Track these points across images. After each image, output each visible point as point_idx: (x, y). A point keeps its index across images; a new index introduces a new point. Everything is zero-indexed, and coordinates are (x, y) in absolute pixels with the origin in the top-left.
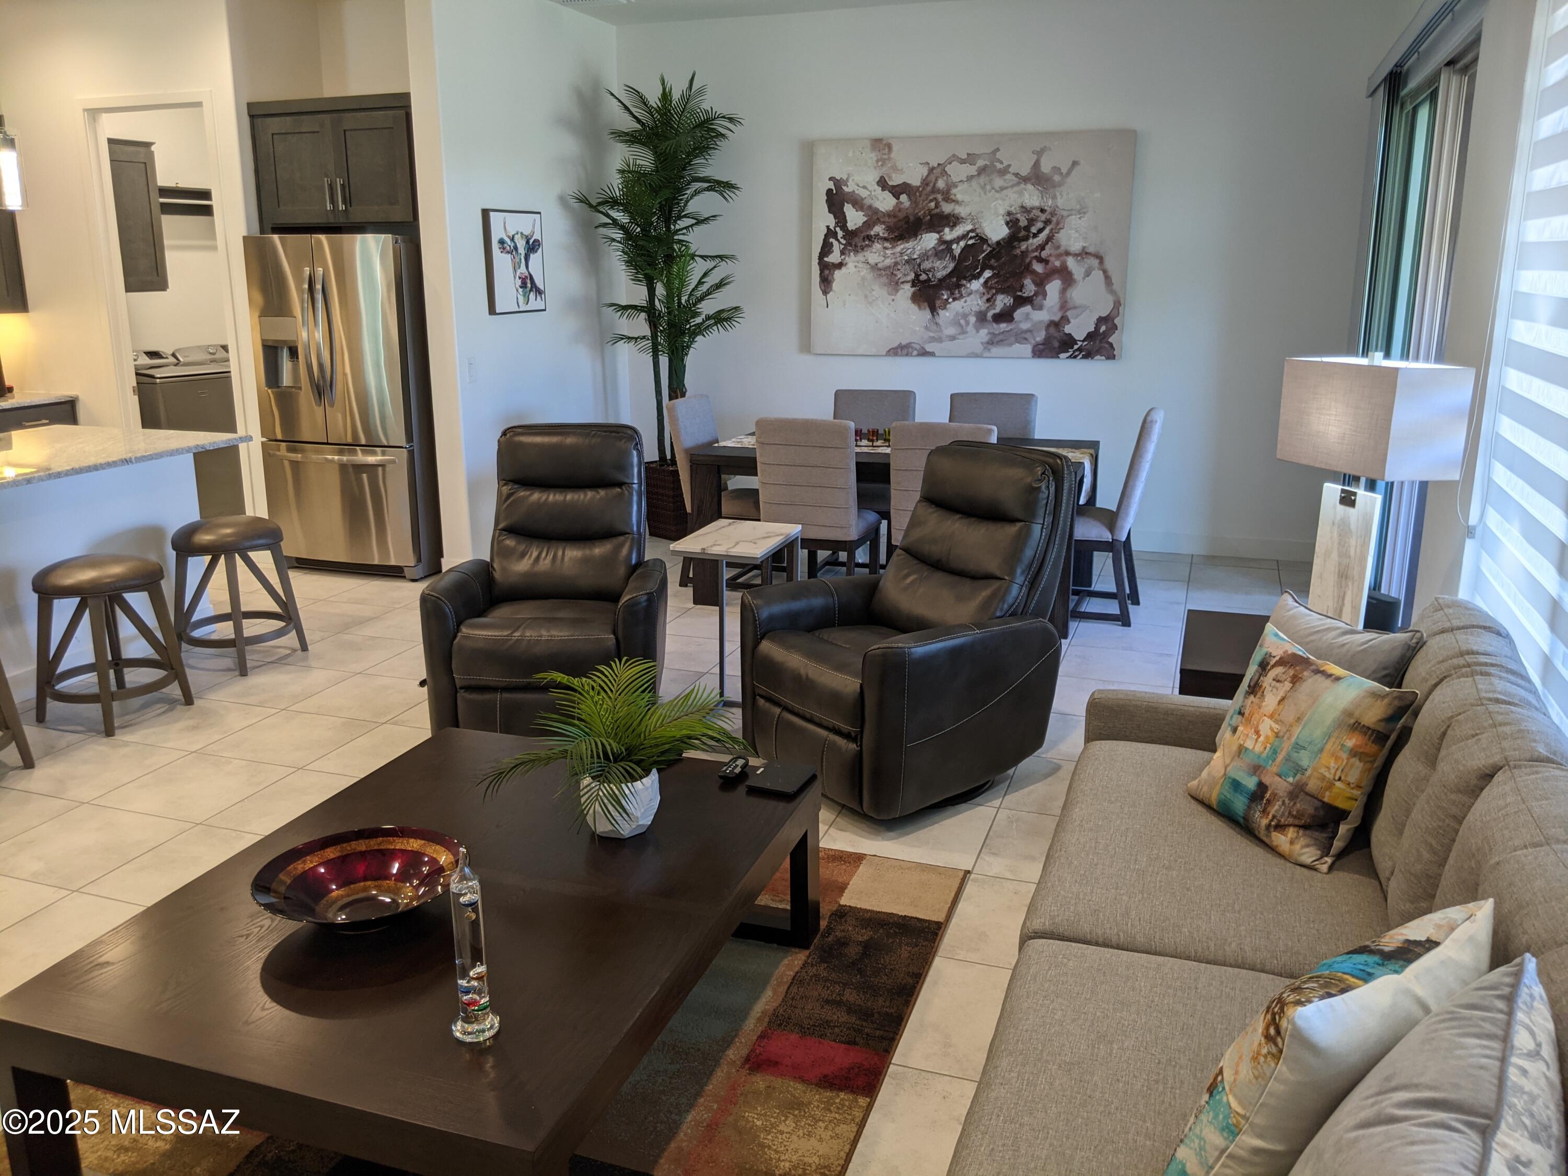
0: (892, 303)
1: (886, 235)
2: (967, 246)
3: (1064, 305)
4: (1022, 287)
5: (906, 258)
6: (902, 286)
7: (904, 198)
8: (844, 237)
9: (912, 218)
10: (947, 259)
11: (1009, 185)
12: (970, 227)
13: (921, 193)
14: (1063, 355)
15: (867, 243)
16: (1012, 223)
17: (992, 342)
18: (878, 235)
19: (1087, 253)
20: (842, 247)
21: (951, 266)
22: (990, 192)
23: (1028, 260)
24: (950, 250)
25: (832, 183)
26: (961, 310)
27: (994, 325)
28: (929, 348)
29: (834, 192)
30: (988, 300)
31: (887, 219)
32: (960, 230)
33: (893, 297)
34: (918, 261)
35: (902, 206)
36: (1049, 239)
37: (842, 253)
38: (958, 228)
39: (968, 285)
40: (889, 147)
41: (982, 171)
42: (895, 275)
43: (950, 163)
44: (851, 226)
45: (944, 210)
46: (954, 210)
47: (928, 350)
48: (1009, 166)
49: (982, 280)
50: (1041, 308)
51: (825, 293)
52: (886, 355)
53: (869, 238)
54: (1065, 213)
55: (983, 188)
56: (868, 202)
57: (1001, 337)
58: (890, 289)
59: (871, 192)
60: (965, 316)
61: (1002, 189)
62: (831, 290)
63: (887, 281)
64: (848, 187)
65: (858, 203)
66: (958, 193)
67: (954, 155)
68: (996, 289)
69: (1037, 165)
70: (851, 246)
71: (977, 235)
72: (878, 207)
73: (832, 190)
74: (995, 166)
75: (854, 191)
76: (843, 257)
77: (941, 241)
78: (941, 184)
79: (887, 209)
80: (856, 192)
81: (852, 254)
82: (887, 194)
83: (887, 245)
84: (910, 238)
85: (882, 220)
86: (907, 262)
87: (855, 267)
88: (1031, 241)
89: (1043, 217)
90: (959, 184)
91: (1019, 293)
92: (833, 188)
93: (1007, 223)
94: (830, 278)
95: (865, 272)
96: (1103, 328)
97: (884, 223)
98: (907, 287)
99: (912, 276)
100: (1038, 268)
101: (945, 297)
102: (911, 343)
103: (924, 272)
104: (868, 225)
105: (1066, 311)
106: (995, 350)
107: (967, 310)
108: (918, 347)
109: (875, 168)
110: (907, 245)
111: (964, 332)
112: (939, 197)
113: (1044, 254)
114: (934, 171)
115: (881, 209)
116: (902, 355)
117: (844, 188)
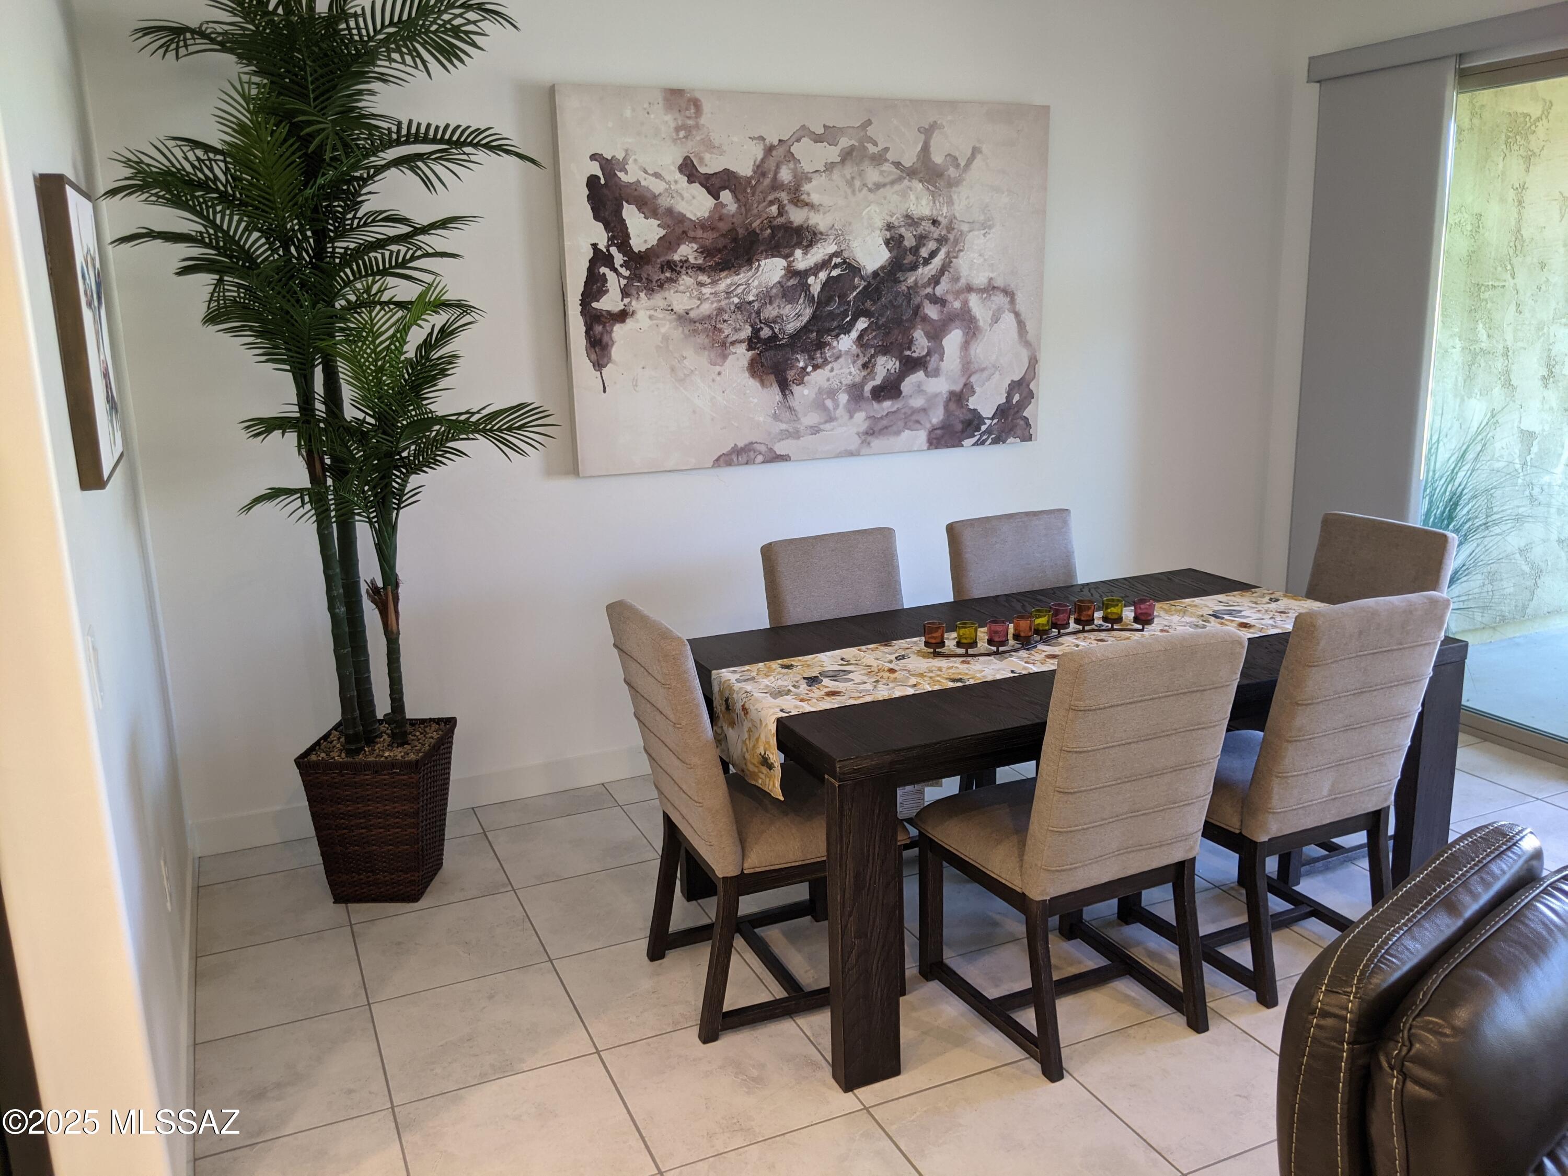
0: (718, 378)
1: (700, 261)
2: (829, 279)
3: (967, 368)
4: (910, 343)
5: (736, 300)
6: (733, 349)
7: (726, 196)
8: (625, 265)
9: (741, 232)
10: (801, 301)
11: (887, 180)
12: (833, 248)
13: (754, 188)
14: (968, 442)
15: (668, 275)
16: (894, 242)
17: (872, 432)
18: (687, 261)
19: (994, 288)
20: (624, 282)
21: (808, 313)
22: (860, 191)
23: (917, 300)
24: (806, 288)
25: (596, 165)
26: (826, 385)
27: (875, 405)
28: (780, 449)
29: (603, 181)
30: (865, 366)
31: (699, 233)
32: (818, 253)
33: (718, 368)
34: (756, 305)
35: (724, 211)
36: (943, 270)
37: (625, 293)
38: (815, 249)
39: (835, 343)
40: (696, 104)
41: (847, 155)
42: (720, 330)
43: (798, 140)
44: (638, 244)
45: (792, 219)
46: (808, 219)
47: (778, 453)
48: (887, 149)
49: (854, 334)
50: (936, 373)
51: (599, 365)
52: (713, 467)
53: (670, 266)
54: (965, 228)
55: (850, 183)
56: (665, 202)
57: (885, 422)
58: (713, 355)
59: (668, 183)
60: (832, 393)
61: (878, 186)
62: (609, 360)
63: (707, 341)
64: (626, 173)
65: (646, 204)
66: (813, 191)
67: (803, 127)
68: (876, 347)
69: (926, 149)
70: (640, 281)
71: (845, 262)
72: (684, 212)
73: (598, 178)
74: (866, 148)
75: (638, 182)
76: (626, 301)
77: (791, 272)
78: (785, 175)
79: (699, 215)
80: (643, 183)
81: (642, 295)
82: (698, 191)
83: (703, 278)
84: (741, 266)
85: (691, 234)
86: (739, 307)
87: (650, 317)
88: (920, 270)
89: (936, 233)
90: (814, 175)
91: (908, 353)
92: (600, 174)
93: (887, 242)
94: (606, 339)
95: (668, 326)
96: (1016, 398)
97: (694, 239)
98: (741, 349)
99: (747, 331)
100: (932, 312)
101: (801, 364)
102: (752, 443)
103: (767, 323)
104: (668, 243)
105: (969, 377)
106: (877, 443)
107: (836, 384)
108: (763, 448)
109: (674, 141)
110: (736, 278)
111: (831, 419)
112: (784, 196)
113: (939, 290)
114: (774, 153)
115: (689, 215)
116: (739, 464)
117: (621, 175)
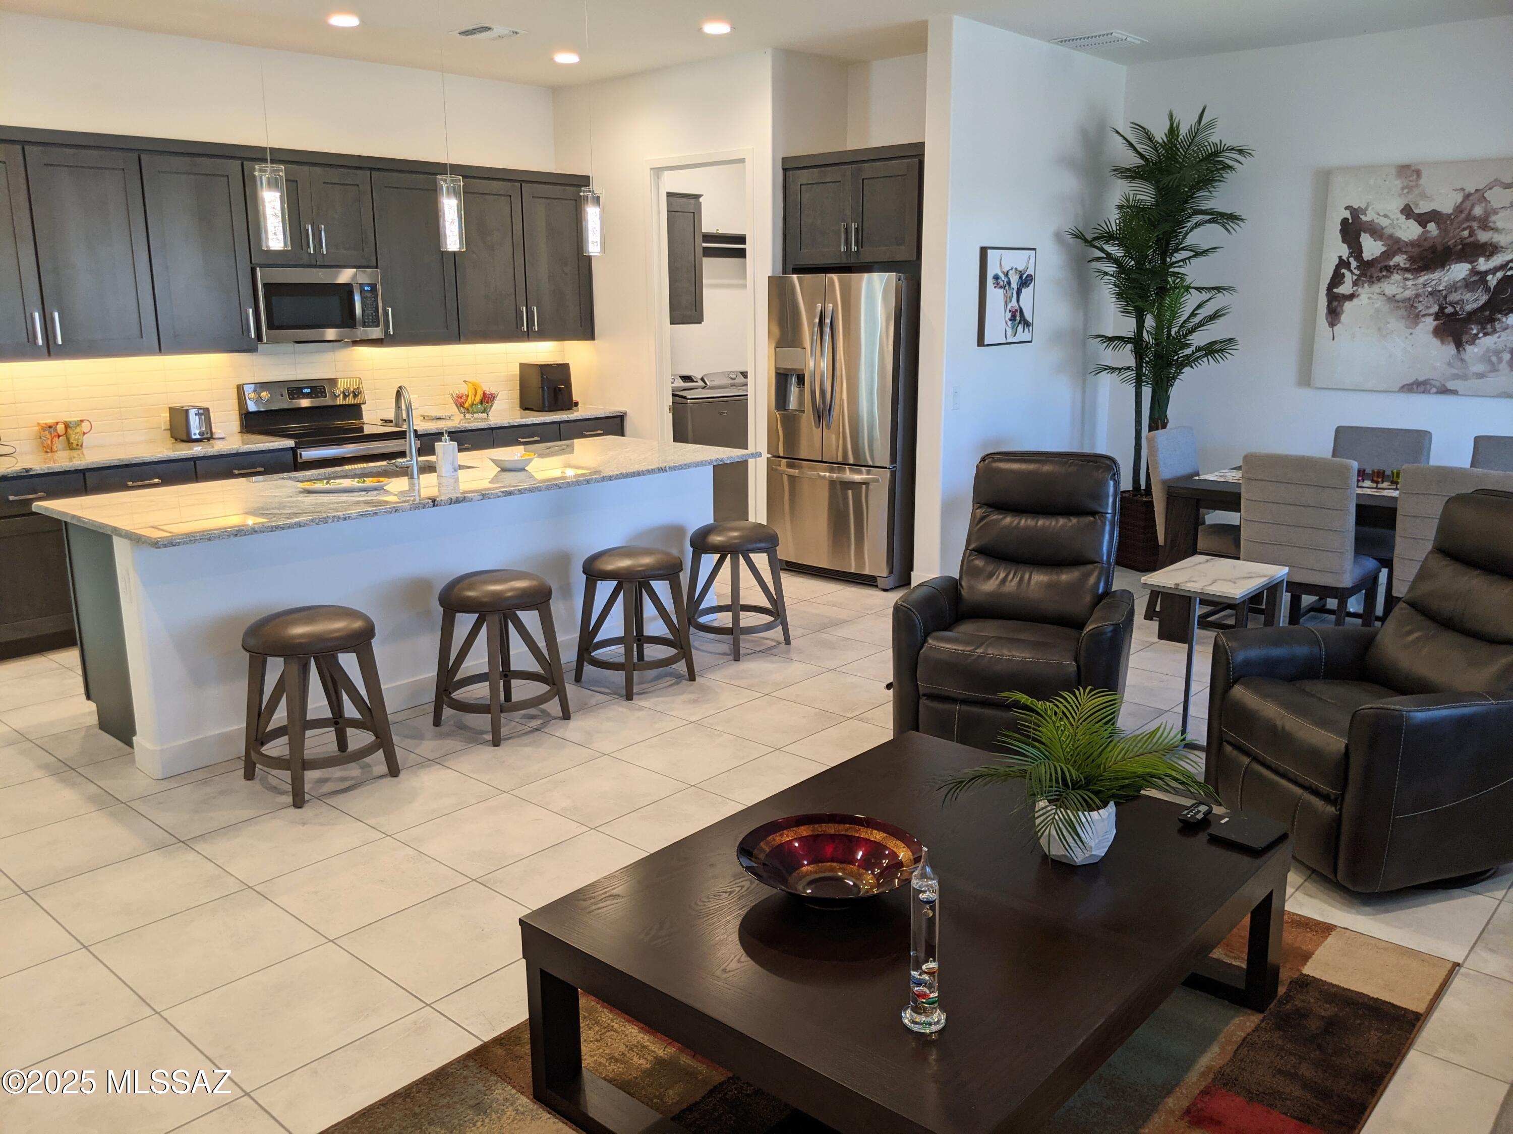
0: (1410, 337)
1: (1408, 266)
2: (1505, 277)
5: (1430, 289)
6: (1423, 319)
7: (1431, 226)
8: (1358, 268)
9: (1439, 248)
10: (1480, 291)
12: (1509, 257)
13: (1452, 220)
15: (1384, 273)
18: (1399, 265)
20: (1355, 277)
21: (1485, 298)
24: (1484, 281)
25: (1348, 212)
26: (1493, 347)
28: (1451, 385)
29: (1350, 221)
31: (1410, 249)
32: (1497, 260)
33: (1411, 331)
34: (1445, 293)
35: (1429, 235)
37: (1355, 283)
38: (1495, 258)
39: (1504, 320)
40: (1418, 173)
42: (1416, 308)
43: (1491, 189)
44: (1367, 255)
45: (1480, 238)
46: (1492, 238)
47: (1449, 388)
51: (1332, 325)
52: (1399, 391)
53: (1388, 269)
56: (1388, 231)
58: (1408, 323)
59: (1393, 220)
60: (1497, 353)
62: (1339, 322)
63: (1405, 313)
64: (1366, 216)
65: (1376, 232)
66: (1499, 220)
67: (1496, 180)
70: (1366, 277)
72: (1400, 236)
73: (1348, 219)
75: (1373, 220)
76: (1355, 288)
77: (1474, 272)
78: (1478, 211)
79: (1410, 238)
80: (1376, 221)
82: (1412, 223)
83: (1408, 275)
84: (1436, 268)
85: (1404, 249)
86: (1431, 294)
87: (1369, 298)
90: (1501, 210)
92: (1350, 217)
94: (1339, 309)
95: (1379, 303)
97: (1406, 253)
98: (1429, 320)
99: (1435, 309)
101: (1475, 332)
102: (1429, 380)
103: (1451, 304)
104: (1387, 255)
107: (1501, 347)
108: (1437, 384)
109: (1400, 195)
110: (1432, 276)
111: (1494, 370)
112: (1475, 225)
114: (1471, 198)
115: (1404, 238)
116: (1417, 392)
117: (1362, 217)
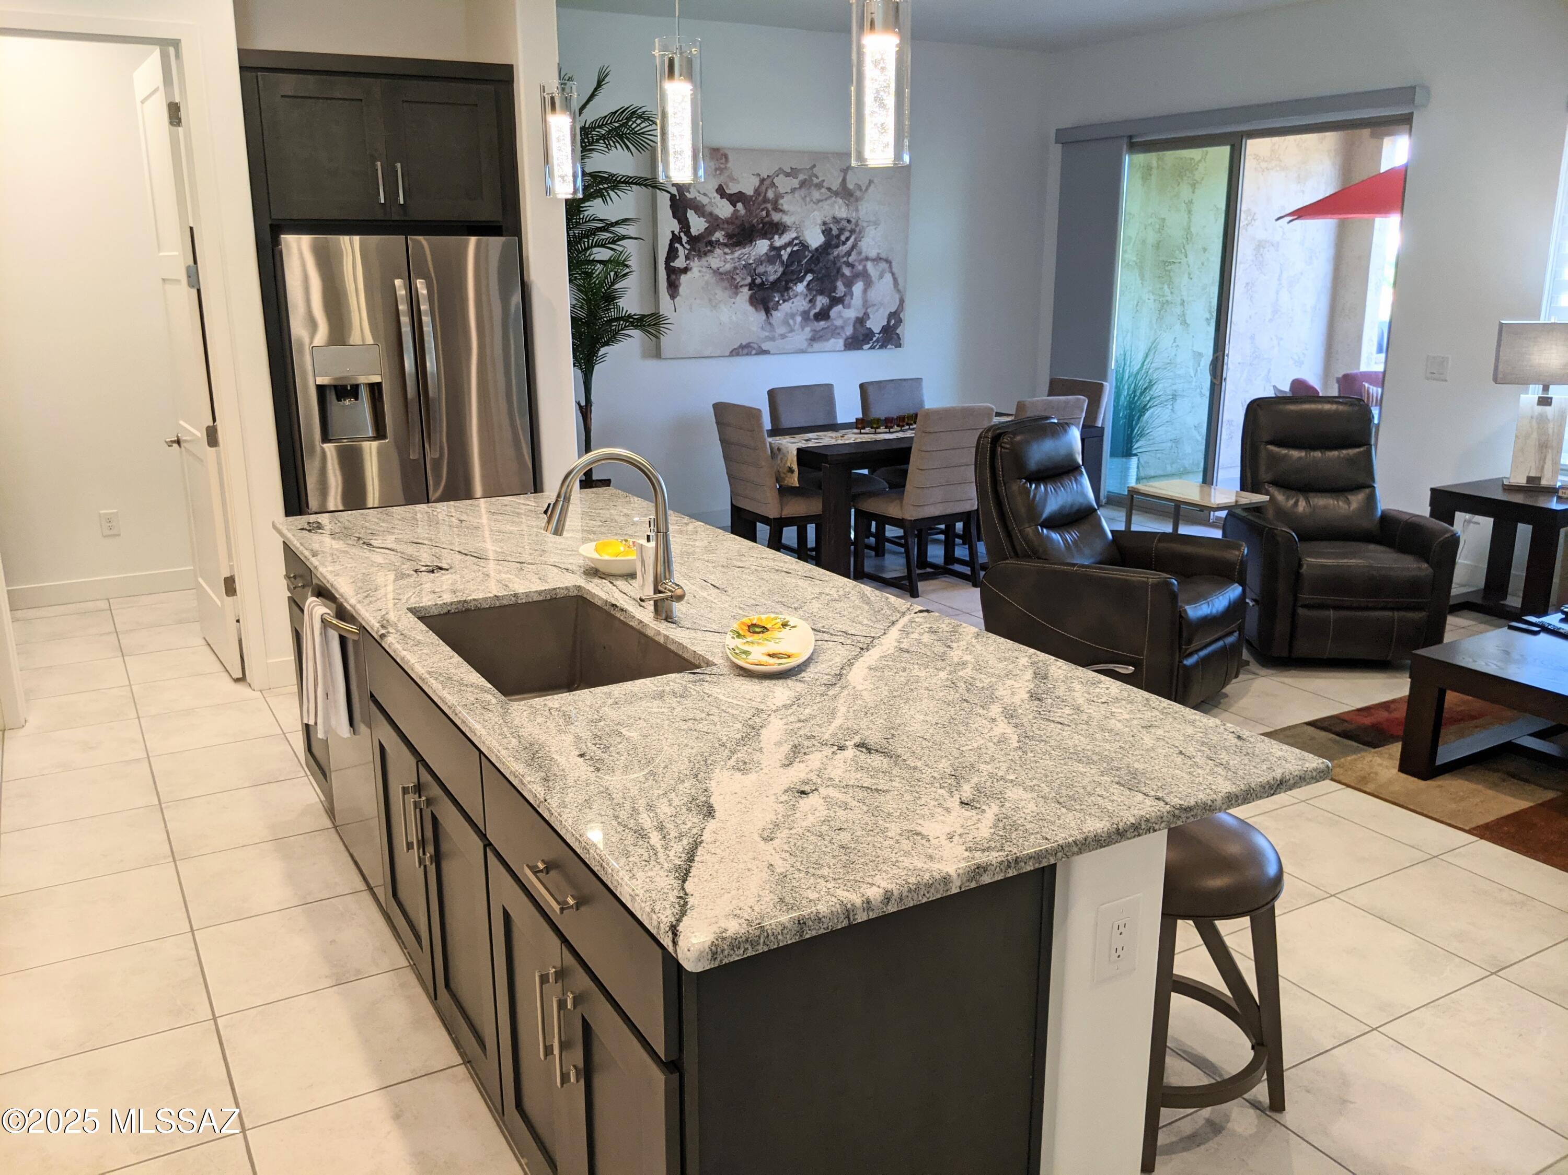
0: (733, 306)
1: (725, 241)
2: (792, 252)
3: (866, 304)
4: (834, 289)
5: (743, 263)
6: (741, 290)
7: (740, 206)
8: (688, 242)
9: (747, 225)
10: (777, 264)
11: (824, 197)
12: (794, 235)
13: (754, 201)
14: (866, 347)
15: (709, 248)
16: (827, 232)
17: (814, 339)
18: (719, 241)
19: (881, 259)
20: (687, 252)
21: (781, 270)
22: (809, 203)
23: (838, 264)
24: (780, 256)
25: (675, 188)
26: (789, 311)
27: (816, 323)
28: (765, 346)
29: (678, 198)
30: (810, 301)
31: (726, 226)
32: (787, 238)
33: (733, 300)
34: (754, 266)
35: (739, 214)
36: (853, 247)
37: (687, 258)
38: (785, 236)
39: (795, 288)
40: (726, 156)
41: (803, 184)
42: (735, 279)
43: (777, 176)
44: (694, 231)
45: (774, 218)
46: (781, 219)
47: (764, 349)
48: (824, 181)
49: (805, 283)
50: (849, 307)
51: (673, 297)
52: (729, 356)
53: (710, 243)
54: (865, 224)
55: (804, 199)
56: (708, 209)
57: (821, 333)
58: (730, 293)
59: (710, 198)
60: (793, 316)
61: (819, 201)
62: (678, 294)
63: (728, 285)
64: (690, 193)
65: (699, 209)
66: (785, 203)
67: (780, 169)
68: (817, 291)
69: (844, 180)
70: (695, 251)
71: (800, 243)
72: (718, 214)
73: (675, 196)
74: (812, 180)
75: (696, 198)
76: (688, 262)
77: (772, 248)
78: (770, 195)
79: (726, 216)
80: (698, 199)
81: (696, 259)
82: (725, 202)
83: (727, 250)
84: (746, 244)
85: (721, 226)
86: (745, 266)
87: (700, 271)
88: (840, 248)
89: (849, 227)
90: (785, 195)
91: (834, 294)
92: (677, 194)
93: (823, 232)
94: (677, 282)
95: (708, 276)
96: (893, 322)
97: (723, 229)
98: (745, 290)
99: (749, 280)
100: (847, 271)
101: (777, 299)
102: (750, 343)
103: (759, 275)
104: (709, 231)
105: (867, 309)
106: (817, 346)
107: (794, 310)
108: (755, 346)
109: (714, 176)
110: (744, 251)
111: (792, 331)
112: (769, 206)
113: (851, 259)
114: (765, 183)
115: (721, 216)
116: (743, 355)
117: (687, 194)
